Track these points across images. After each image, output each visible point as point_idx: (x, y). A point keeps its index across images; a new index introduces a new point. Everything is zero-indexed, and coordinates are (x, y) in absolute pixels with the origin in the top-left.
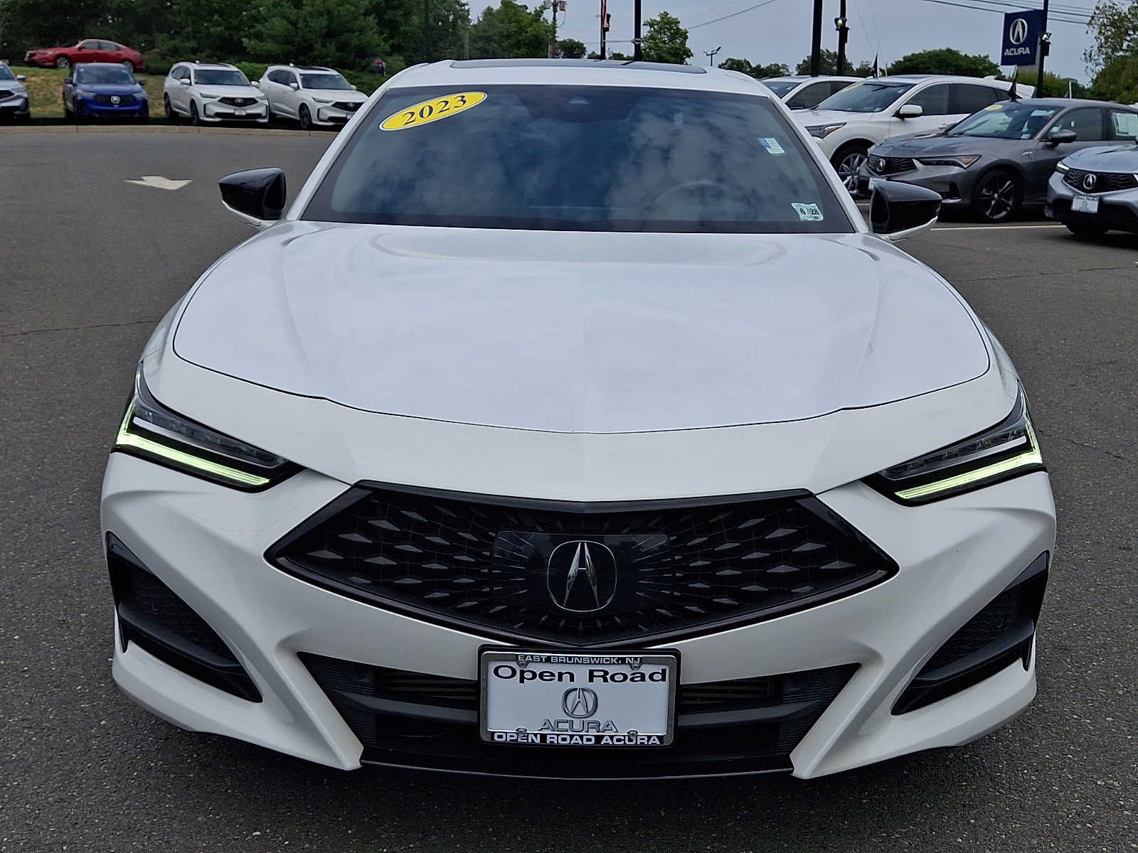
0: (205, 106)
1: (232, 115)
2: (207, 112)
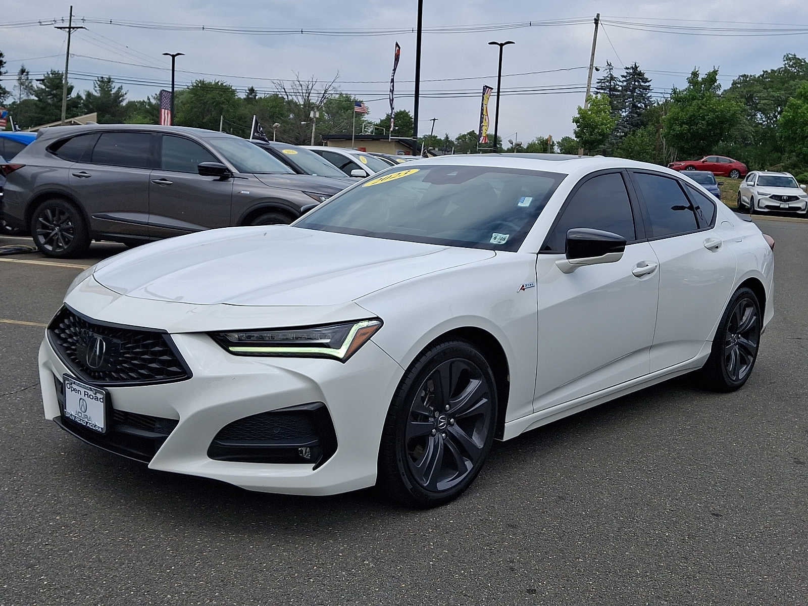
0: (759, 200)
1: (778, 208)
2: (760, 205)
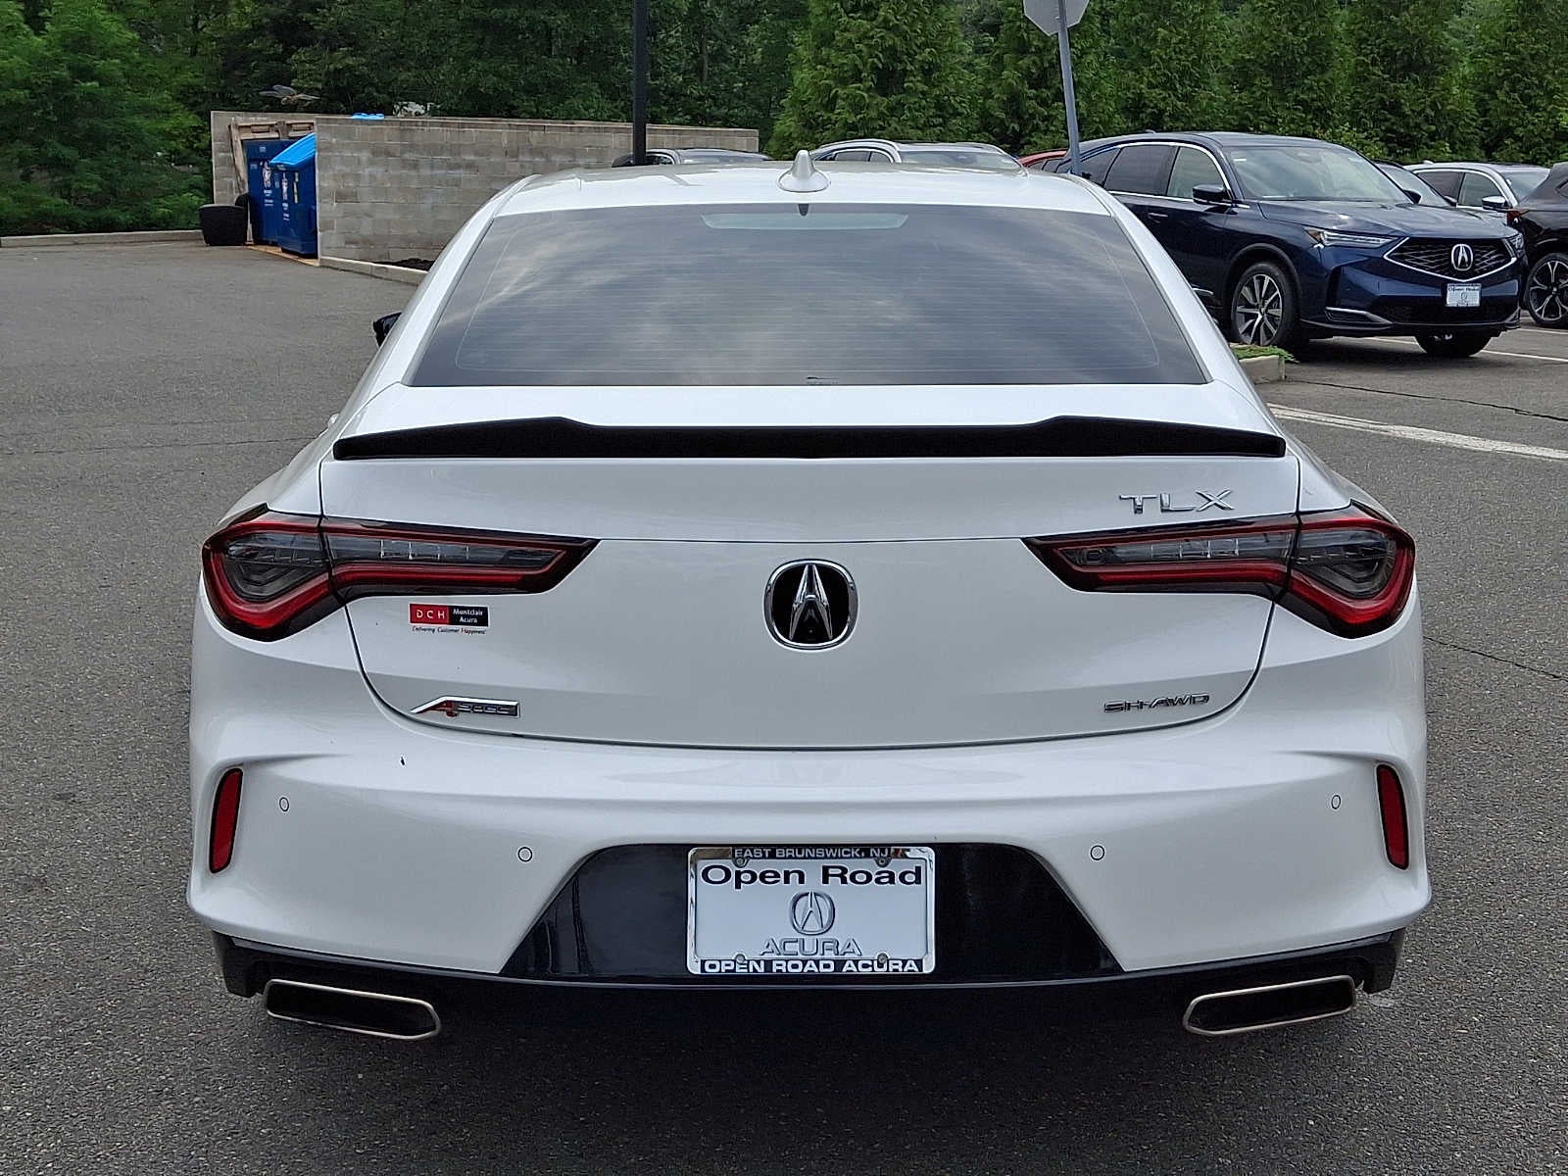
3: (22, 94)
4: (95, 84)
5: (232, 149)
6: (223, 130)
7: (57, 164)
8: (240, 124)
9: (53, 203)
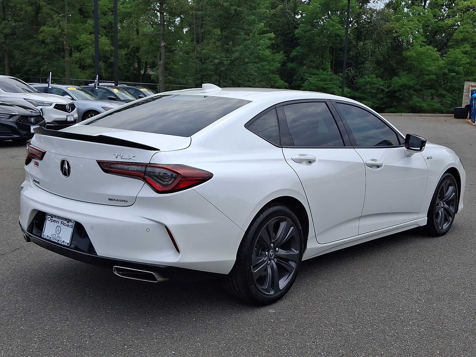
3: (434, 77)
4: (455, 74)
5: (469, 92)
6: (467, 87)
7: (440, 96)
8: (472, 85)
9: (438, 106)
